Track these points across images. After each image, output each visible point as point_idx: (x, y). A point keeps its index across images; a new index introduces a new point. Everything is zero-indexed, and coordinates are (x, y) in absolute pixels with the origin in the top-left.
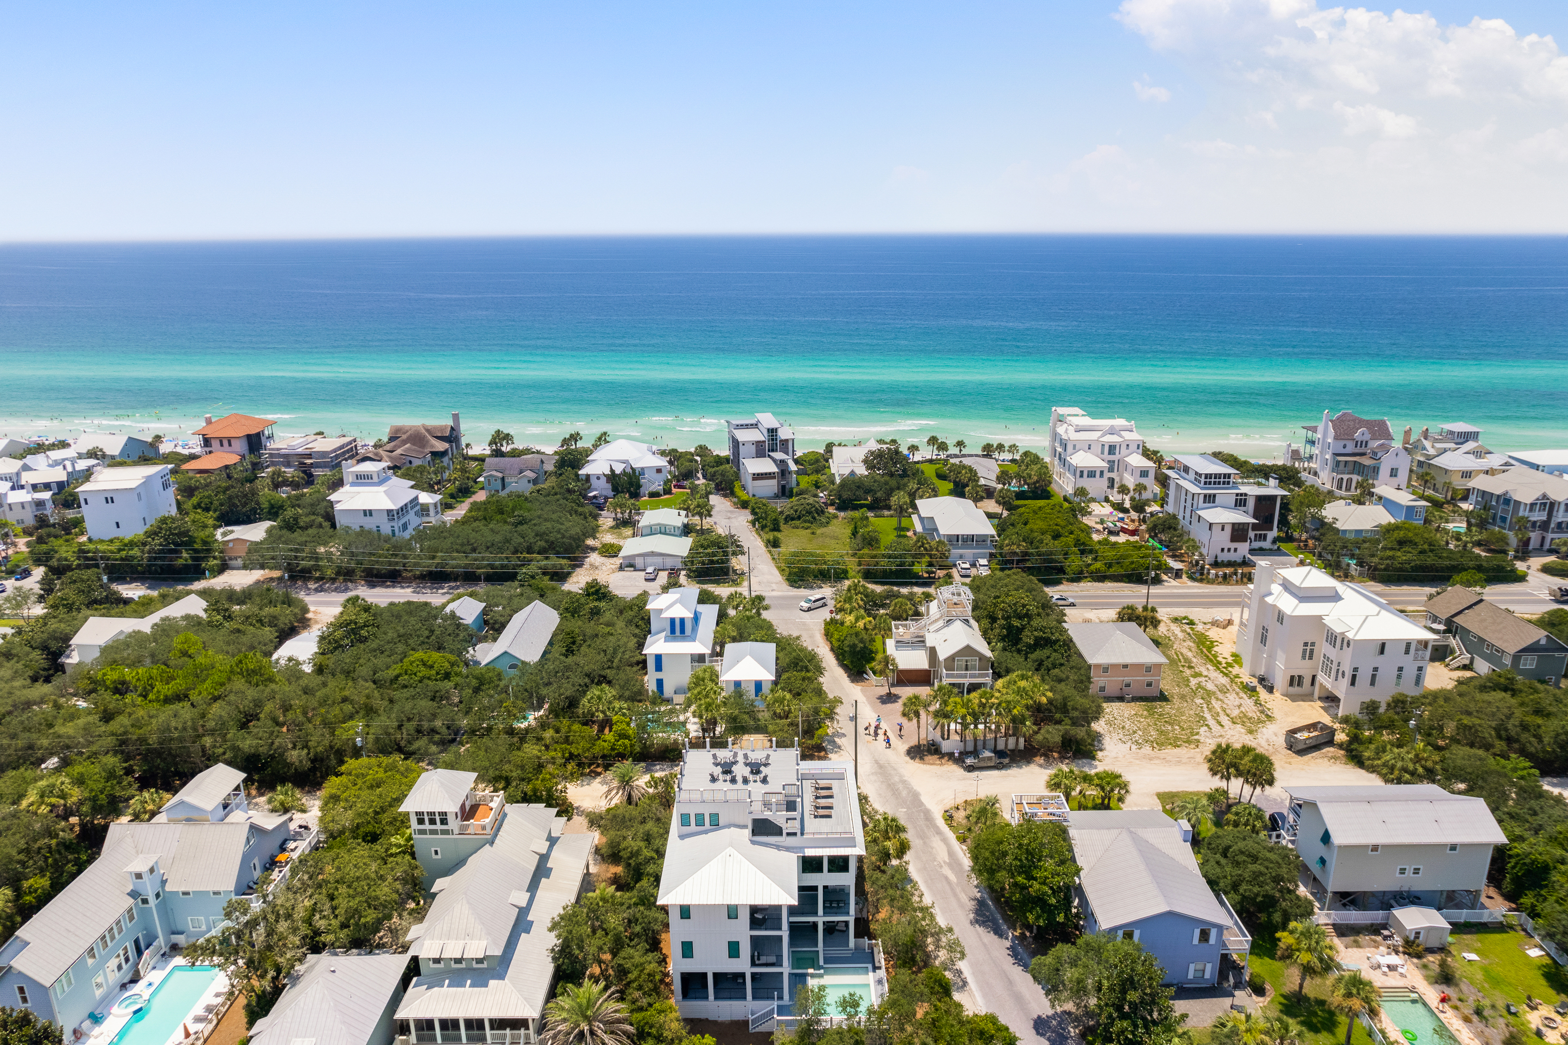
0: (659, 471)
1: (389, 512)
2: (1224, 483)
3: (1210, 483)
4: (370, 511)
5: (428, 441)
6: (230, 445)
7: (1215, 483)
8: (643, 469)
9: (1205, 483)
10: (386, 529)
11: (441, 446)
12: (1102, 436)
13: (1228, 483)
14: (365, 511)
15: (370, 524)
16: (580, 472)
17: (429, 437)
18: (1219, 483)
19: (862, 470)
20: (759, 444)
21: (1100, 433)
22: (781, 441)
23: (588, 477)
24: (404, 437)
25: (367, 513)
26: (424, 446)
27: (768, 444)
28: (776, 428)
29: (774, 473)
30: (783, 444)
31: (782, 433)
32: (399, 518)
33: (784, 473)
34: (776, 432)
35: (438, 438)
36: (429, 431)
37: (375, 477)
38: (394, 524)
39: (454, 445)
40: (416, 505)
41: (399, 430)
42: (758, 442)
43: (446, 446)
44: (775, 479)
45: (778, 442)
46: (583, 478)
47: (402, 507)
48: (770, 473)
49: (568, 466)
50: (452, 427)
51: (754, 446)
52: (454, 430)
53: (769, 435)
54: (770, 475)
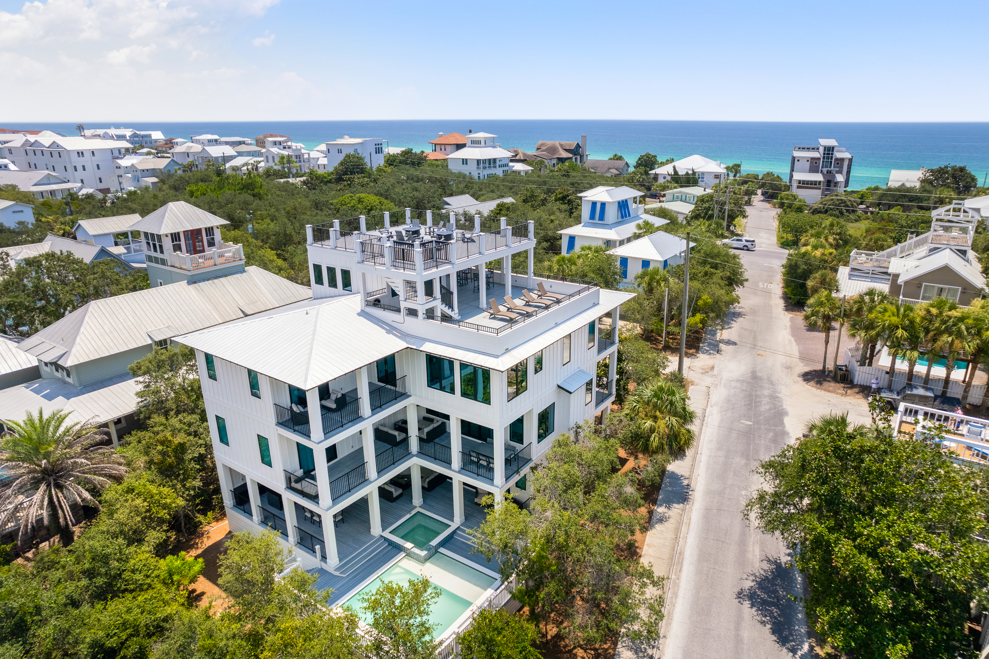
0: (717, 176)
1: (478, 161)
4: (466, 160)
5: (558, 152)
6: (445, 150)
8: (703, 173)
10: (474, 173)
11: (565, 155)
14: (463, 159)
15: (465, 170)
16: (650, 172)
17: (560, 149)
22: (837, 159)
23: (656, 176)
24: (544, 148)
25: (465, 161)
26: (554, 154)
27: (823, 161)
28: (833, 148)
29: (820, 182)
30: (838, 164)
31: (838, 155)
32: (485, 168)
33: (830, 183)
34: (833, 151)
35: (566, 150)
36: (561, 145)
37: (483, 142)
38: (480, 171)
39: (579, 157)
40: (507, 165)
41: (542, 145)
42: (813, 159)
43: (571, 155)
44: (820, 189)
45: (833, 160)
46: (652, 176)
47: (490, 160)
48: (816, 182)
49: (643, 166)
50: (578, 144)
51: (809, 163)
52: (580, 147)
53: (824, 154)
54: (816, 184)
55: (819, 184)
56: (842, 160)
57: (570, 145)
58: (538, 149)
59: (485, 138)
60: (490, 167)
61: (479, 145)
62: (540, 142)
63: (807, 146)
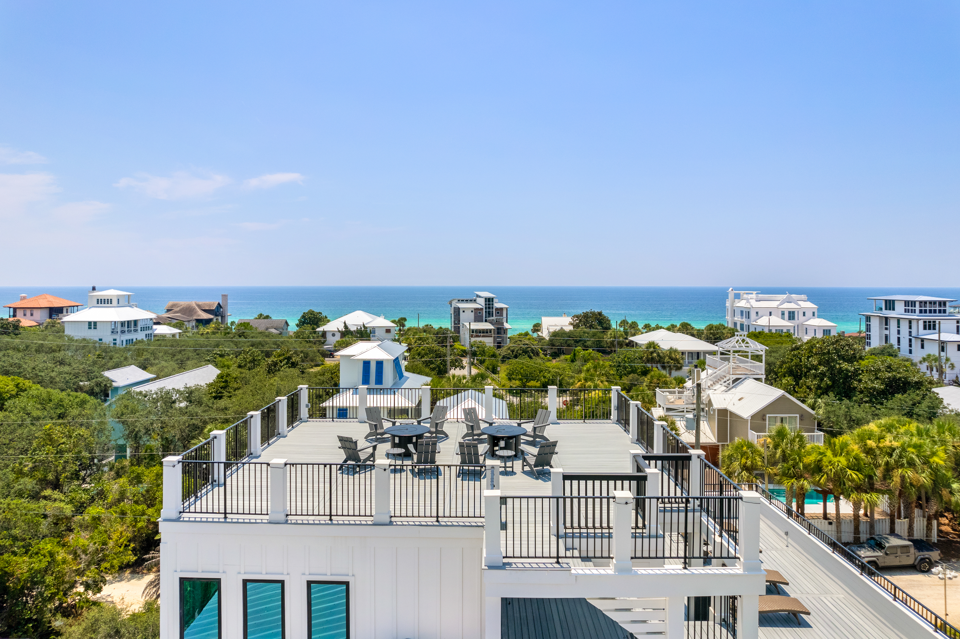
0: (388, 331)
1: (113, 324)
2: (940, 311)
3: (925, 311)
4: (95, 323)
5: (196, 312)
6: (32, 315)
7: (930, 311)
8: (374, 328)
9: (921, 311)
10: (108, 339)
11: (204, 316)
12: (781, 304)
13: (945, 311)
14: (90, 323)
15: (93, 335)
16: (318, 330)
17: (198, 309)
18: (935, 311)
19: (569, 328)
20: (477, 311)
21: (778, 303)
22: (497, 309)
23: (324, 334)
24: (178, 309)
25: (92, 325)
26: (192, 315)
27: (486, 312)
28: (493, 299)
29: (490, 330)
30: (498, 313)
31: (497, 305)
32: (123, 332)
33: (500, 331)
34: (493, 301)
35: (205, 311)
36: (199, 306)
37: (115, 302)
38: (117, 337)
39: (220, 318)
40: (148, 328)
41: (174, 305)
42: (476, 309)
43: (211, 316)
44: (492, 336)
45: (494, 310)
46: (320, 334)
47: (129, 322)
48: (487, 330)
49: (307, 324)
50: (219, 304)
51: (473, 313)
52: (221, 307)
53: (486, 304)
54: (487, 332)
55: (490, 332)
56: (502, 309)
57: (210, 305)
58: (168, 311)
59: (118, 296)
60: (129, 331)
61: (109, 305)
62: (171, 303)
63: (465, 299)
